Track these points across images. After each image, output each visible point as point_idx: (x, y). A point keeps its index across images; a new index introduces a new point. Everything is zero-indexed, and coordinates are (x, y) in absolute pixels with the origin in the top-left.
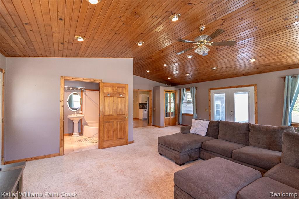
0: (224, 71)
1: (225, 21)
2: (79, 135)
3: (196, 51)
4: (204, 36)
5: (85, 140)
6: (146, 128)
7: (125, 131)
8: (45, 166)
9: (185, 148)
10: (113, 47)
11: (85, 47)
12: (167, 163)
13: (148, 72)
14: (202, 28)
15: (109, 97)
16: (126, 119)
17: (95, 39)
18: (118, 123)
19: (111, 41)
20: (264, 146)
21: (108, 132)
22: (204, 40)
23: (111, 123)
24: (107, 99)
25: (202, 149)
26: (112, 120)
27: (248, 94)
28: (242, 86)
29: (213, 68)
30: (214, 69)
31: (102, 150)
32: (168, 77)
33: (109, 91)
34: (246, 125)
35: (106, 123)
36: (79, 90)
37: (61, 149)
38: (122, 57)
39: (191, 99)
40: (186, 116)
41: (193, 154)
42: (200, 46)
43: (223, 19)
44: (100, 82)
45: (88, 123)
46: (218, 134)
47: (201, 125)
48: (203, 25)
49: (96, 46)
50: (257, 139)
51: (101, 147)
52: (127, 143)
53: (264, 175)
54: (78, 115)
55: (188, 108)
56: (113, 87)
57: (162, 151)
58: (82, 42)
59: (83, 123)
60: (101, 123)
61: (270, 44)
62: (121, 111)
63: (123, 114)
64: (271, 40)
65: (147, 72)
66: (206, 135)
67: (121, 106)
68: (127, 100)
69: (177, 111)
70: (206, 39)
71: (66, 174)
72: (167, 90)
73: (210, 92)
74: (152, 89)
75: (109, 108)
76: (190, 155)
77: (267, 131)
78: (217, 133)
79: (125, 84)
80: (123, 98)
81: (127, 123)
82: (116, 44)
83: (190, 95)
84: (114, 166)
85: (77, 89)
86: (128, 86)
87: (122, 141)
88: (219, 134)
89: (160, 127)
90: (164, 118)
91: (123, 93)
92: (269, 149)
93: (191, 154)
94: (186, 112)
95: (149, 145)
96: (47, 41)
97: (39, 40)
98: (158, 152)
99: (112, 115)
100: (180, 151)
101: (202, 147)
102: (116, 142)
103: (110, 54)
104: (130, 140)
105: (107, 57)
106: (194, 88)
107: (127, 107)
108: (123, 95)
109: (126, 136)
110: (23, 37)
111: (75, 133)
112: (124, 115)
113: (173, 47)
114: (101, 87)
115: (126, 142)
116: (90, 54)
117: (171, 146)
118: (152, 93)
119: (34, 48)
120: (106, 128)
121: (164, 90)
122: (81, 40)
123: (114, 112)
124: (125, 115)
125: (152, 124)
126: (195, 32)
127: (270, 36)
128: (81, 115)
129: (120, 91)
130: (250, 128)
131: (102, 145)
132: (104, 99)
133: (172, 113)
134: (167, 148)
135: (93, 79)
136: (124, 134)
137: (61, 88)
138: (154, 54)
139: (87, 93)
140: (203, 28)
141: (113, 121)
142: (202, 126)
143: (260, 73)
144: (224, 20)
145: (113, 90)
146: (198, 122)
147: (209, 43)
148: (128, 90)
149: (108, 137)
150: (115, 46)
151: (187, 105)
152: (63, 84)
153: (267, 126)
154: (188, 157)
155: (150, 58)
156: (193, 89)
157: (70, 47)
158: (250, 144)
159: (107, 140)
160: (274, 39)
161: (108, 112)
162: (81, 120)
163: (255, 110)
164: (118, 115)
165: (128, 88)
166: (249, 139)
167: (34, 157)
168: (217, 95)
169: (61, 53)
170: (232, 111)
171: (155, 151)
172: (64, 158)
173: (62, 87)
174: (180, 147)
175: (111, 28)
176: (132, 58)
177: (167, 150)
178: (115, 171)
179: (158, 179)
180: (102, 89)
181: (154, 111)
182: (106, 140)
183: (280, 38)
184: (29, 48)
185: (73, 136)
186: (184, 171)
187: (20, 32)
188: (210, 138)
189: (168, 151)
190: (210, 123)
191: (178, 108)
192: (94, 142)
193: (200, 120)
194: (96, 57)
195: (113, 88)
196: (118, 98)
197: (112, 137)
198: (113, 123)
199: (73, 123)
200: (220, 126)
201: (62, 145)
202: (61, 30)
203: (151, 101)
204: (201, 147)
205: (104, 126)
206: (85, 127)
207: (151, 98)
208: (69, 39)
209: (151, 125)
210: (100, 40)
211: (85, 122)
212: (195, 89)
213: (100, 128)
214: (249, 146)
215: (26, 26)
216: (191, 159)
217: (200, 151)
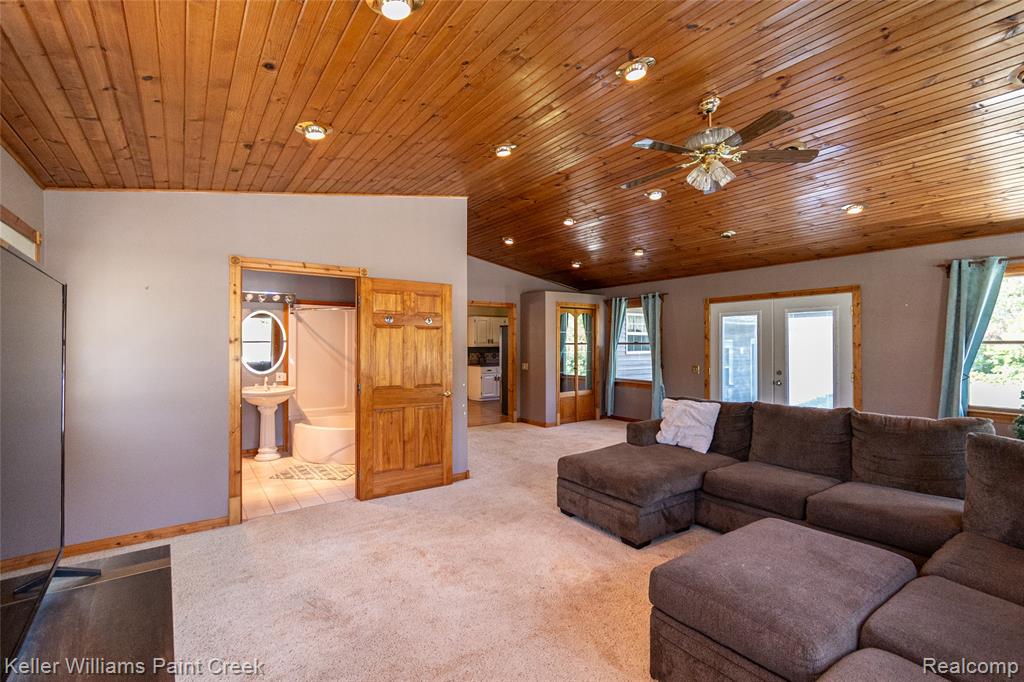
0: (760, 242)
1: (787, 83)
2: (278, 456)
3: (689, 180)
4: (718, 129)
5: (304, 471)
6: (496, 428)
7: (443, 441)
8: (188, 561)
9: (654, 492)
10: (413, 160)
11: (321, 158)
12: (594, 542)
13: (509, 242)
14: (710, 106)
15: (391, 326)
16: (445, 399)
17: (360, 135)
18: (421, 412)
19: (412, 141)
20: (903, 480)
21: (388, 443)
22: (718, 144)
23: (396, 415)
24: (383, 334)
25: (703, 495)
26: (400, 403)
27: (831, 318)
28: (812, 293)
29: (725, 234)
30: (728, 237)
31: (369, 505)
32: (571, 261)
33: (391, 307)
34: (841, 417)
35: (381, 413)
36: (278, 302)
37: (235, 502)
38: (432, 195)
39: (646, 334)
40: (627, 390)
41: (676, 512)
42: (703, 160)
43: (780, 78)
44: (359, 278)
45: (307, 415)
46: (750, 445)
47: (694, 418)
48: (715, 95)
49: (358, 157)
50: (876, 460)
51: (362, 493)
52: (450, 478)
53: (924, 570)
54: (275, 389)
55: (633, 363)
56: (402, 293)
57: (574, 503)
58: (316, 143)
59: (289, 415)
60: (363, 415)
61: (914, 160)
62: (429, 374)
63: (435, 385)
64: (920, 148)
65: (503, 243)
66: (711, 450)
67: (427, 358)
68: (448, 339)
69: (598, 373)
70: (727, 142)
71: (268, 586)
72: (566, 303)
73: (707, 309)
74: (516, 299)
75: (390, 366)
76: (667, 514)
77: (909, 434)
78: (746, 444)
79: (443, 284)
80: (435, 331)
81: (449, 413)
82: (427, 149)
83: (643, 320)
84: (423, 555)
85: (269, 299)
86: (451, 290)
87: (432, 473)
88: (753, 445)
89: (543, 425)
90: (557, 396)
91: (436, 315)
92: (918, 490)
93: (670, 513)
94: (627, 375)
95: (523, 483)
96: (200, 135)
97: (174, 132)
98: (558, 505)
99: (398, 387)
100: (637, 502)
101: (705, 488)
102: (412, 475)
103: (396, 181)
104: (458, 470)
105: (383, 191)
106: (654, 297)
107: (448, 361)
108: (436, 319)
109: (444, 455)
110: (123, 123)
111: (267, 450)
112: (437, 388)
113: (605, 164)
114: (363, 295)
115: (445, 476)
116: (331, 182)
117: (606, 487)
118: (516, 312)
119: (149, 160)
120: (380, 430)
121: (558, 304)
122: (315, 134)
123: (406, 377)
124: (440, 385)
125: (516, 415)
126: (685, 118)
127: (920, 135)
128: (283, 389)
129: (425, 305)
130: (855, 424)
131: (369, 487)
132: (375, 335)
133: (581, 378)
134: (592, 494)
135: (339, 267)
136: (438, 449)
137: (232, 296)
138: (538, 184)
139: (302, 315)
140: (713, 104)
141: (404, 408)
142: (698, 421)
143: (871, 249)
144: (783, 81)
145: (403, 302)
146: (684, 407)
147: (732, 153)
148: (451, 304)
149: (389, 459)
150: (421, 156)
151: (628, 353)
152: (238, 284)
153: (909, 417)
154: (663, 520)
155: (521, 197)
156: (651, 301)
157: (273, 156)
158: (854, 474)
159: (384, 472)
160: (931, 145)
161: (388, 376)
162: (284, 406)
163: (855, 367)
164: (418, 386)
165: (451, 296)
166: (851, 462)
167: (144, 532)
168: (731, 320)
169: (234, 177)
170: (779, 373)
171: (548, 503)
172: (247, 531)
173: (235, 293)
174: (638, 490)
175: (423, 99)
176: (462, 195)
177: (590, 501)
178: (431, 570)
179: (578, 592)
180: (367, 300)
181: (524, 374)
182: (381, 469)
183: (949, 140)
184: (131, 158)
185: (258, 457)
186: (682, 564)
187: (118, 105)
188: (725, 458)
189: (594, 503)
190: (724, 410)
191: (601, 361)
192: (335, 479)
193: (690, 402)
194: (346, 193)
195: (402, 298)
196: (420, 331)
197: (401, 459)
198: (404, 412)
199: (259, 414)
200: (755, 421)
201: (236, 492)
202: (260, 101)
203: (514, 341)
204: (701, 489)
205: (373, 423)
206: (299, 430)
207: (515, 329)
208: (276, 130)
209: (515, 419)
210: (379, 136)
211: (299, 410)
212: (658, 301)
213: (362, 429)
214: (851, 481)
215: (145, 87)
216: (671, 528)
217: (697, 501)
